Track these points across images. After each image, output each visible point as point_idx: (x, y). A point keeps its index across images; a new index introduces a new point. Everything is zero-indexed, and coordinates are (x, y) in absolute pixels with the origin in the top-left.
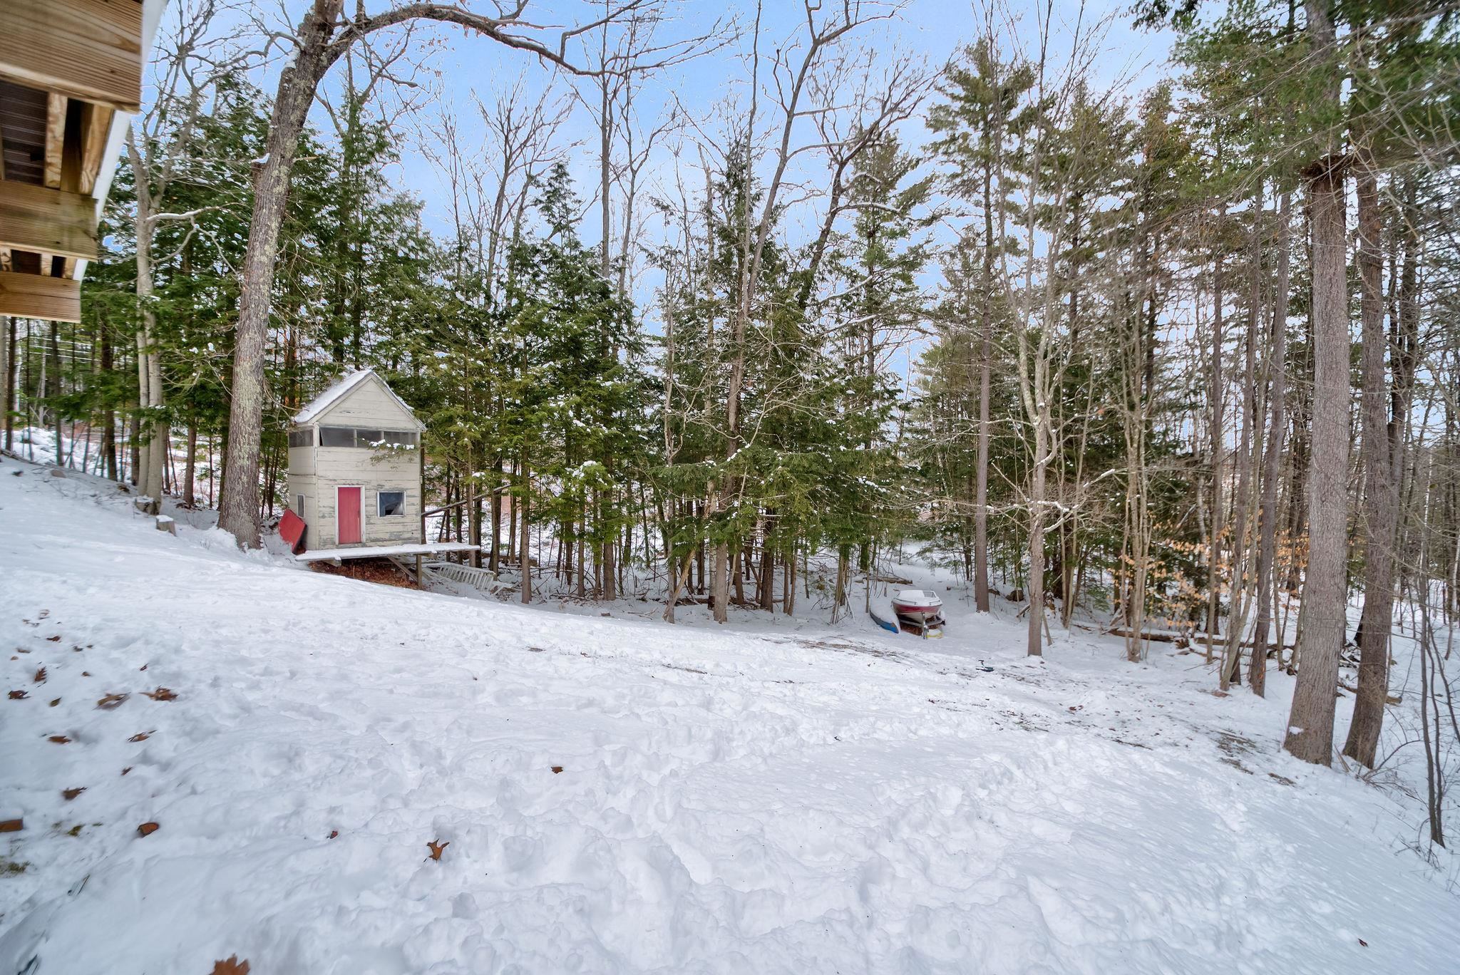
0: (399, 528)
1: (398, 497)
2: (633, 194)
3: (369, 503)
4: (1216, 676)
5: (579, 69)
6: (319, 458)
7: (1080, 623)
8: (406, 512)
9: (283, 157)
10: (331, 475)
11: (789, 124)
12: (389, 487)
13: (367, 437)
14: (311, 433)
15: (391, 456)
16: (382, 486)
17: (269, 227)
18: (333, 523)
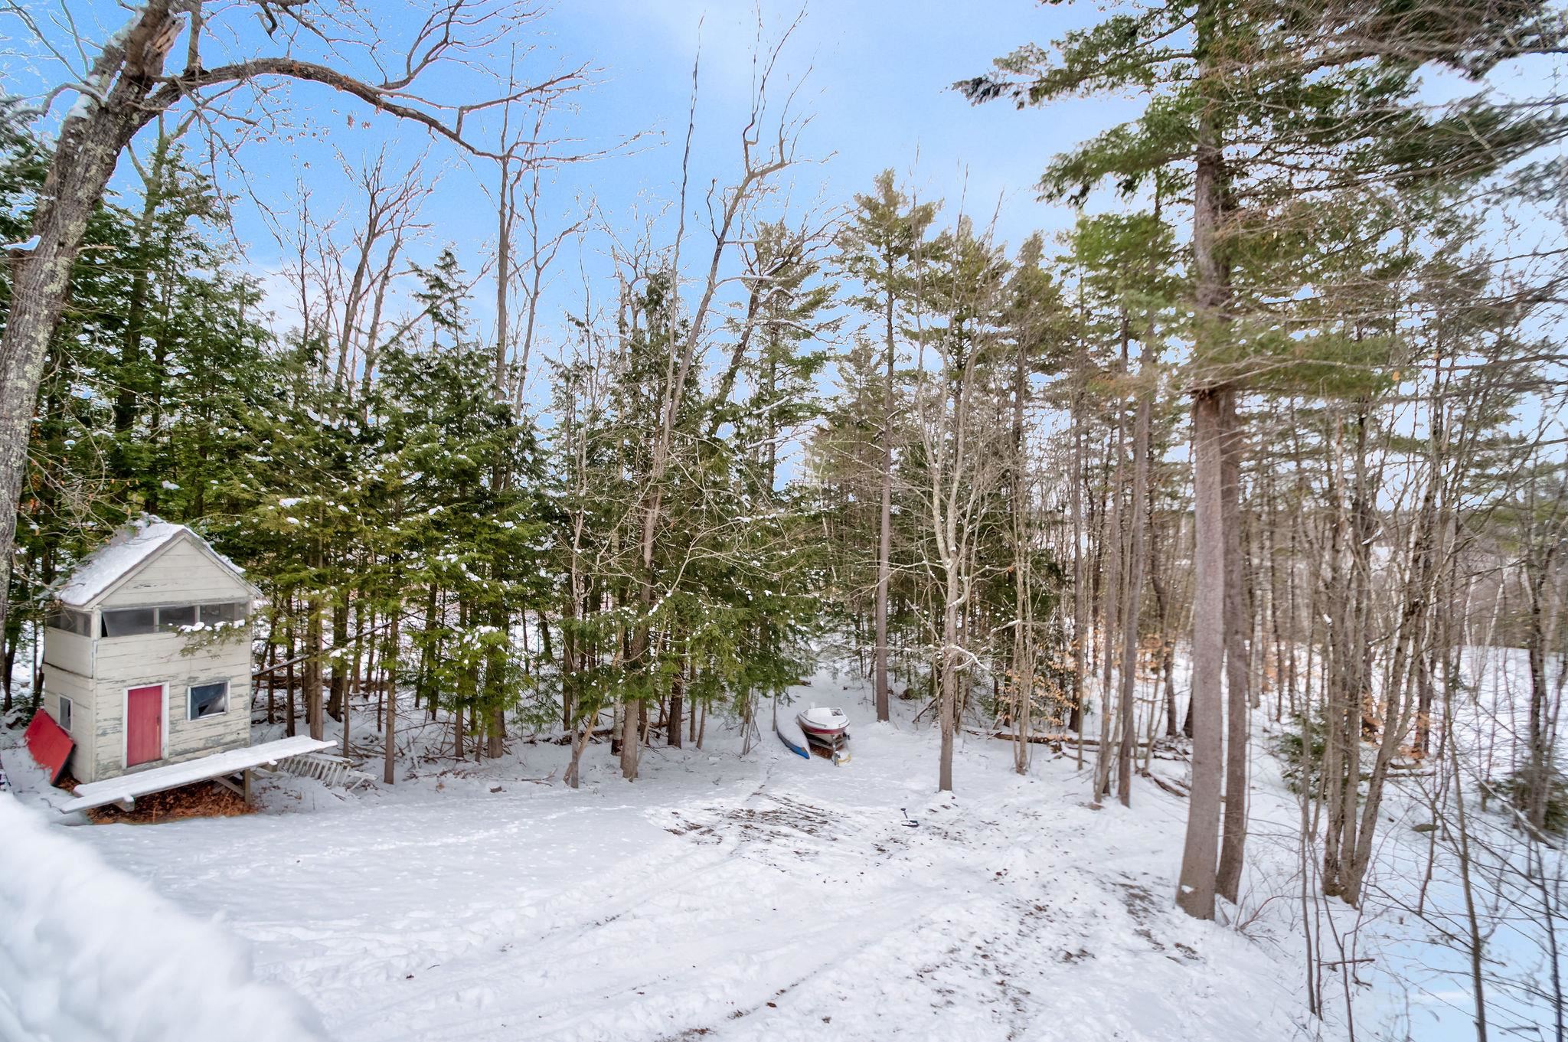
0: (220, 730)
1: (219, 689)
2: (536, 293)
3: (174, 704)
4: (1090, 785)
5: (478, 149)
6: (100, 654)
7: (970, 728)
8: (229, 706)
9: (61, 244)
10: (117, 675)
11: (719, 251)
12: (204, 678)
13: (177, 616)
14: (87, 619)
15: (211, 642)
16: (195, 679)
17: (34, 339)
18: (120, 741)
